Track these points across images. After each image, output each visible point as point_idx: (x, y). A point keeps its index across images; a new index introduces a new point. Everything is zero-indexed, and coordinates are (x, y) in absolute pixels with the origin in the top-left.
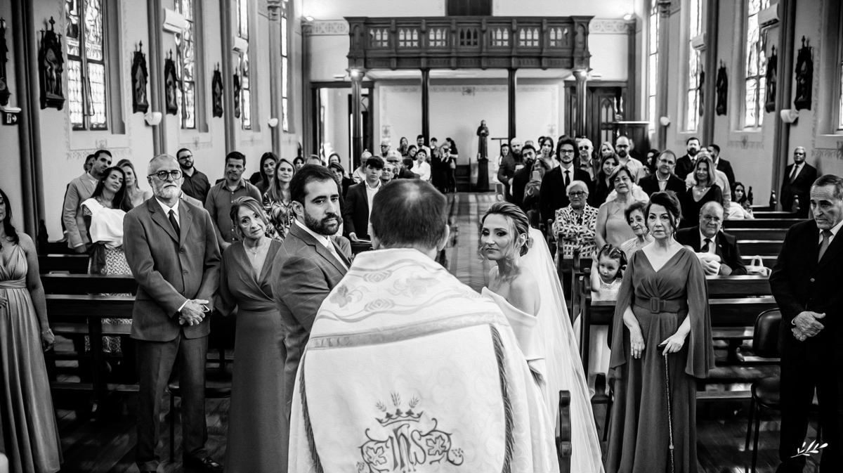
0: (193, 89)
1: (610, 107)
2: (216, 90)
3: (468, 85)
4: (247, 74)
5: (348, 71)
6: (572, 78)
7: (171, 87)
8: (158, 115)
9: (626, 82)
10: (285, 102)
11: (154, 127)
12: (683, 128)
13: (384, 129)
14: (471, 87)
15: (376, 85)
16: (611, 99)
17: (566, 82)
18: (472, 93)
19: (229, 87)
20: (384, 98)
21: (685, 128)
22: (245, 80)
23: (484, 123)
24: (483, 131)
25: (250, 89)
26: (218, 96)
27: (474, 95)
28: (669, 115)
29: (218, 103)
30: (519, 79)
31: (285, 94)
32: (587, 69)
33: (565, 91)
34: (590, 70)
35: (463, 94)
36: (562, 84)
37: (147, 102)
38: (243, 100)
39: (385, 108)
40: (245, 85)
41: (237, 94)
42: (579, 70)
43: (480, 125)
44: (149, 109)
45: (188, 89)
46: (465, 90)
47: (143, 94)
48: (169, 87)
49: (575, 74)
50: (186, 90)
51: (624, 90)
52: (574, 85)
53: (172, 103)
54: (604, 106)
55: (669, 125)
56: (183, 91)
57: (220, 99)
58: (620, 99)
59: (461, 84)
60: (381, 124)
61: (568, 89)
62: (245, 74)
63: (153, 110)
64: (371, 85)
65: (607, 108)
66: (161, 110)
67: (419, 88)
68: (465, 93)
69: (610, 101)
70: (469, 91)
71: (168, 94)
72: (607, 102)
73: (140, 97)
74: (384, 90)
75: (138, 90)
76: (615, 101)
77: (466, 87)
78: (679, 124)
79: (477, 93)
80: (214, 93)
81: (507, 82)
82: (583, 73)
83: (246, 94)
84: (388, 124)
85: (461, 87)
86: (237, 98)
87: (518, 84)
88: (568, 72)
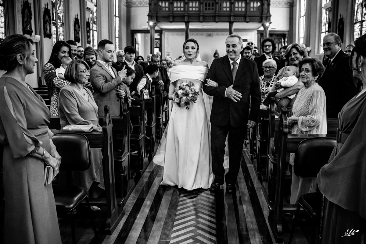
0: (63, 27)
1: (280, 43)
2: (76, 28)
3: (209, 32)
4: (96, 23)
5: (148, 22)
6: (262, 29)
7: (48, 23)
8: (38, 37)
9: (288, 31)
10: (117, 39)
11: (36, 43)
12: (318, 52)
13: (167, 54)
14: (211, 33)
15: (163, 32)
16: (280, 40)
17: (258, 31)
18: (211, 36)
19: (83, 28)
20: (168, 39)
21: (319, 52)
22: (95, 26)
23: (217, 51)
24: (217, 55)
25: (98, 30)
26: (77, 31)
27: (212, 37)
28: (311, 47)
29: (77, 35)
30: (235, 29)
31: (117, 36)
32: (269, 22)
33: (258, 35)
34: (270, 23)
35: (207, 37)
36: (256, 32)
37: (32, 29)
38: (93, 36)
39: (168, 43)
40: (95, 28)
41: (88, 32)
42: (265, 23)
43: (215, 52)
44: (33, 34)
45: (60, 27)
46: (208, 34)
47: (29, 25)
48: (46, 23)
49: (263, 25)
50: (59, 26)
51: (287, 36)
52: (262, 32)
53: (48, 32)
54: (277, 43)
55: (311, 51)
56: (57, 27)
57: (78, 33)
58: (285, 39)
59: (206, 32)
60: (166, 52)
61: (259, 35)
62: (94, 23)
63: (36, 34)
64: (160, 32)
65: (278, 44)
66: (40, 35)
67: (184, 33)
68: (208, 36)
69: (280, 41)
70: (210, 35)
71: (45, 26)
72: (279, 42)
73: (27, 26)
74: (168, 35)
75: (26, 22)
76: (283, 40)
77: (209, 33)
78: (316, 50)
79: (214, 36)
80: (75, 30)
81: (229, 30)
82: (267, 24)
83: (95, 33)
84: (169, 51)
85: (206, 33)
86: (88, 34)
87: (234, 32)
88: (260, 25)
